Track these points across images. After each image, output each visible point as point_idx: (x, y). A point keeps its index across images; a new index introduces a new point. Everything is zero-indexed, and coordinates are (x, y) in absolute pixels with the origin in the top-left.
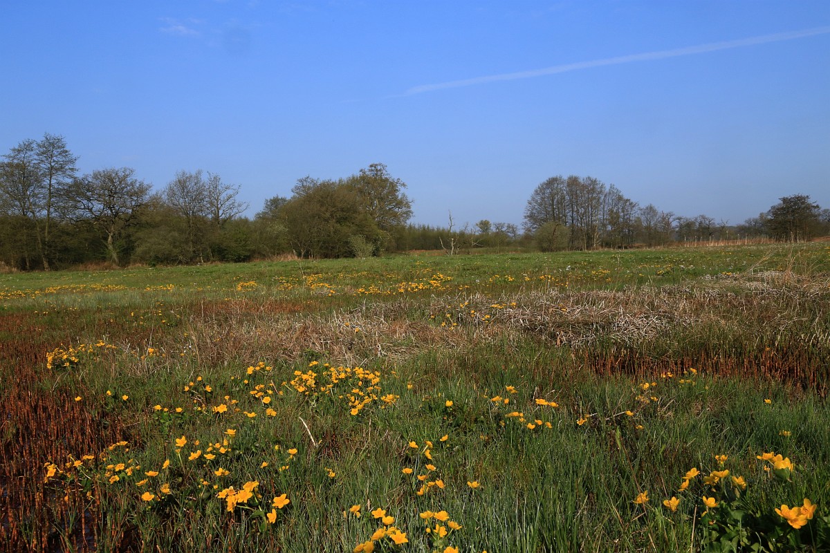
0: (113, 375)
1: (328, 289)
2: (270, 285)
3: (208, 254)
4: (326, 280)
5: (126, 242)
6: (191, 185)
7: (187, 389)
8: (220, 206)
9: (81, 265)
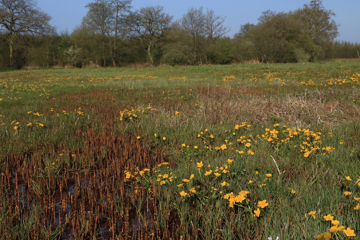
0: (157, 125)
1: (281, 82)
2: (244, 78)
3: (205, 59)
4: (278, 76)
5: (158, 51)
6: (196, 16)
7: (199, 136)
8: (213, 29)
9: (133, 64)
